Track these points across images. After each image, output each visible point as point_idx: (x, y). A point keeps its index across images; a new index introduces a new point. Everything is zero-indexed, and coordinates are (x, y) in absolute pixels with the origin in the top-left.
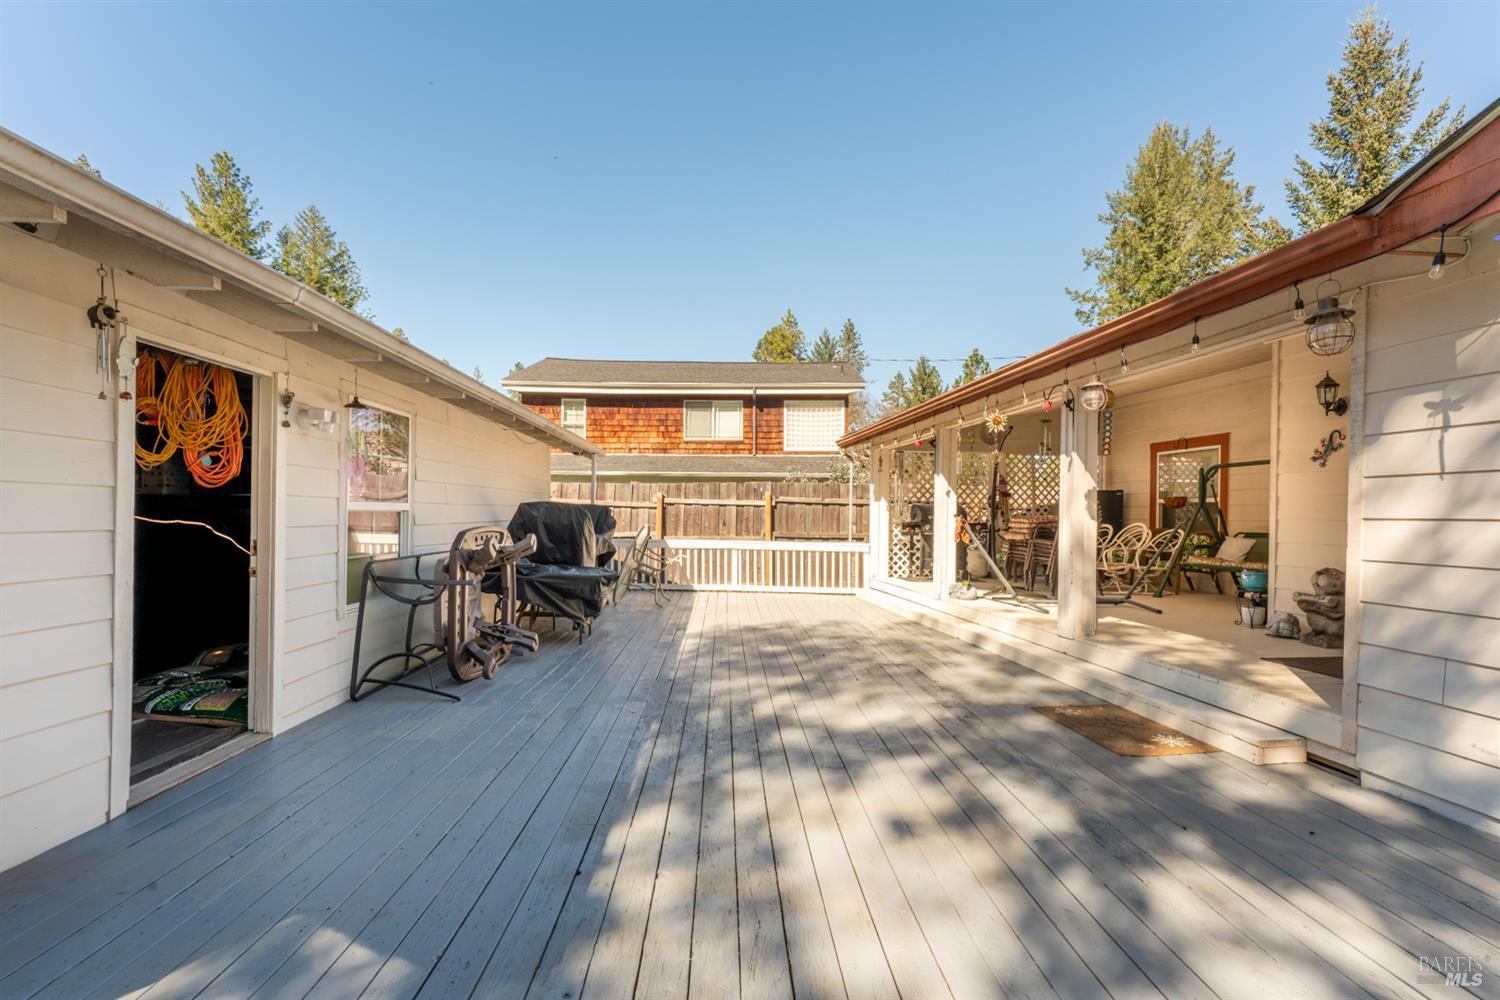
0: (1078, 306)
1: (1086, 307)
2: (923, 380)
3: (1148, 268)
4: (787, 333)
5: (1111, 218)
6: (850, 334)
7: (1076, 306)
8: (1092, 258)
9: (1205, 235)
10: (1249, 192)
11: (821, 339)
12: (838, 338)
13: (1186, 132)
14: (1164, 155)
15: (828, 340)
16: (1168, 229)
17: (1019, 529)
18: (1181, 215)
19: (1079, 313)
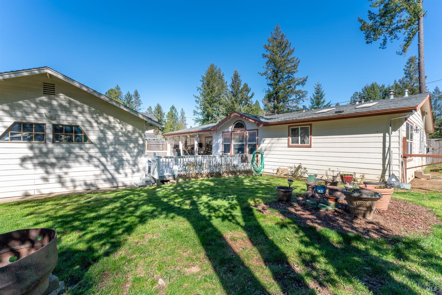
0: (196, 99)
1: (198, 100)
2: (158, 110)
3: (209, 95)
4: (117, 92)
5: (202, 81)
6: (136, 94)
7: (195, 99)
8: (199, 89)
9: (219, 90)
10: (226, 83)
11: (127, 94)
12: (132, 95)
13: (216, 66)
14: (212, 71)
15: (129, 95)
16: (213, 87)
17: (189, 148)
18: (215, 85)
19: (196, 101)
